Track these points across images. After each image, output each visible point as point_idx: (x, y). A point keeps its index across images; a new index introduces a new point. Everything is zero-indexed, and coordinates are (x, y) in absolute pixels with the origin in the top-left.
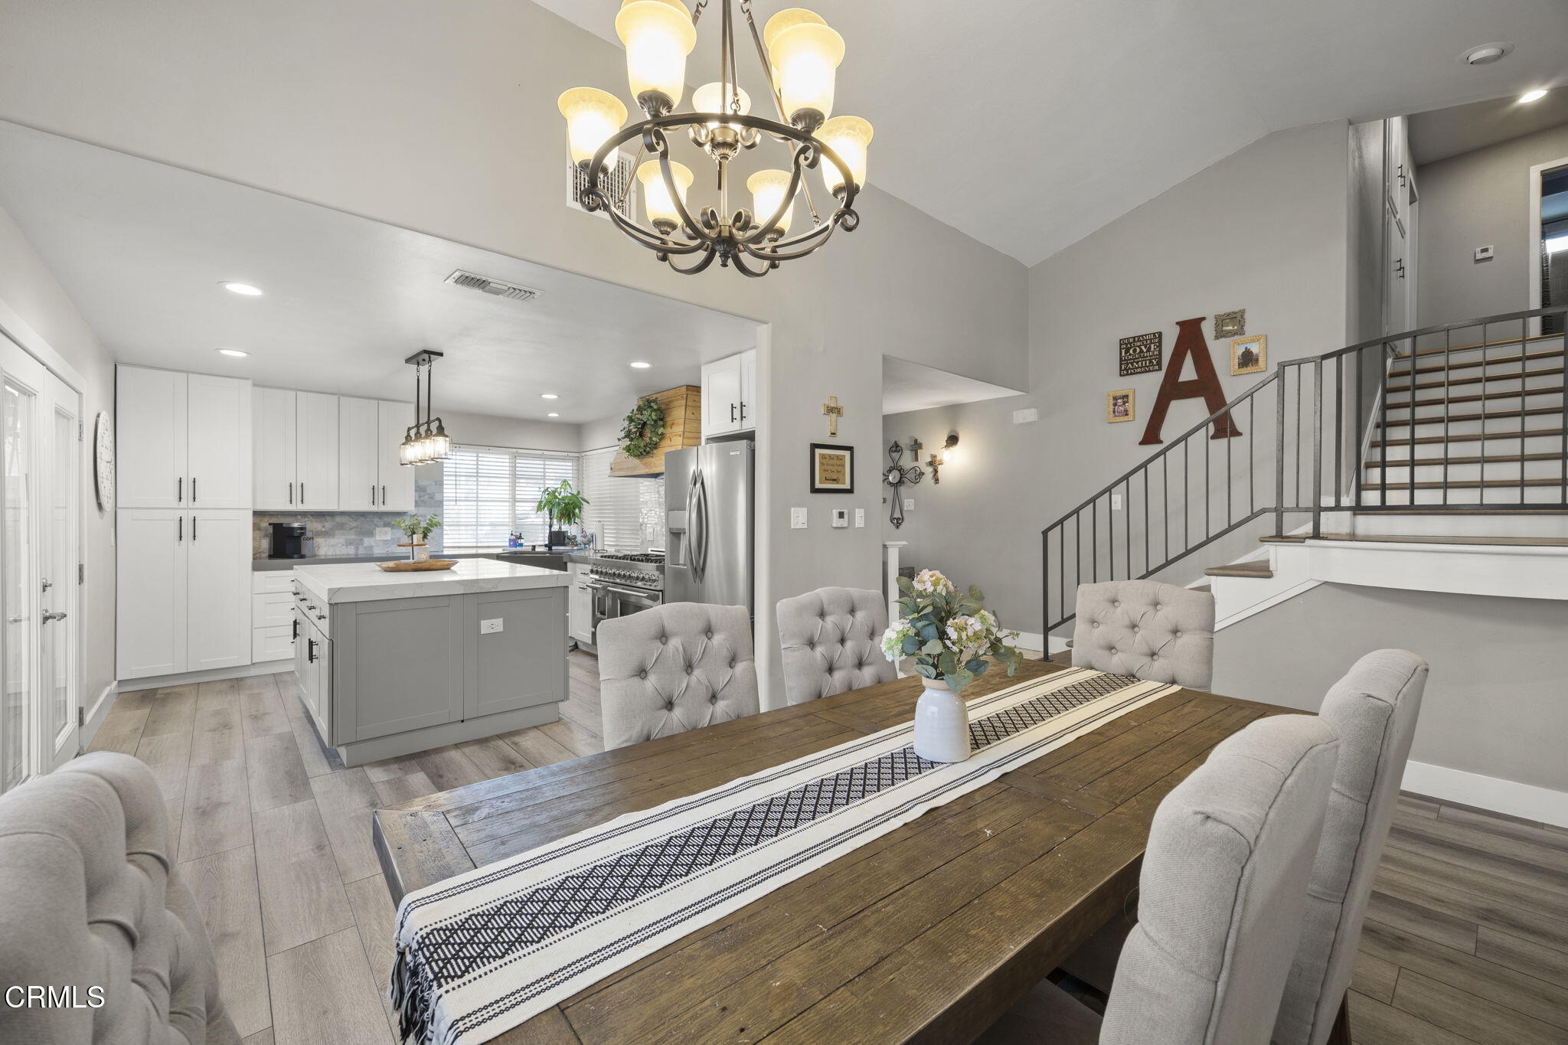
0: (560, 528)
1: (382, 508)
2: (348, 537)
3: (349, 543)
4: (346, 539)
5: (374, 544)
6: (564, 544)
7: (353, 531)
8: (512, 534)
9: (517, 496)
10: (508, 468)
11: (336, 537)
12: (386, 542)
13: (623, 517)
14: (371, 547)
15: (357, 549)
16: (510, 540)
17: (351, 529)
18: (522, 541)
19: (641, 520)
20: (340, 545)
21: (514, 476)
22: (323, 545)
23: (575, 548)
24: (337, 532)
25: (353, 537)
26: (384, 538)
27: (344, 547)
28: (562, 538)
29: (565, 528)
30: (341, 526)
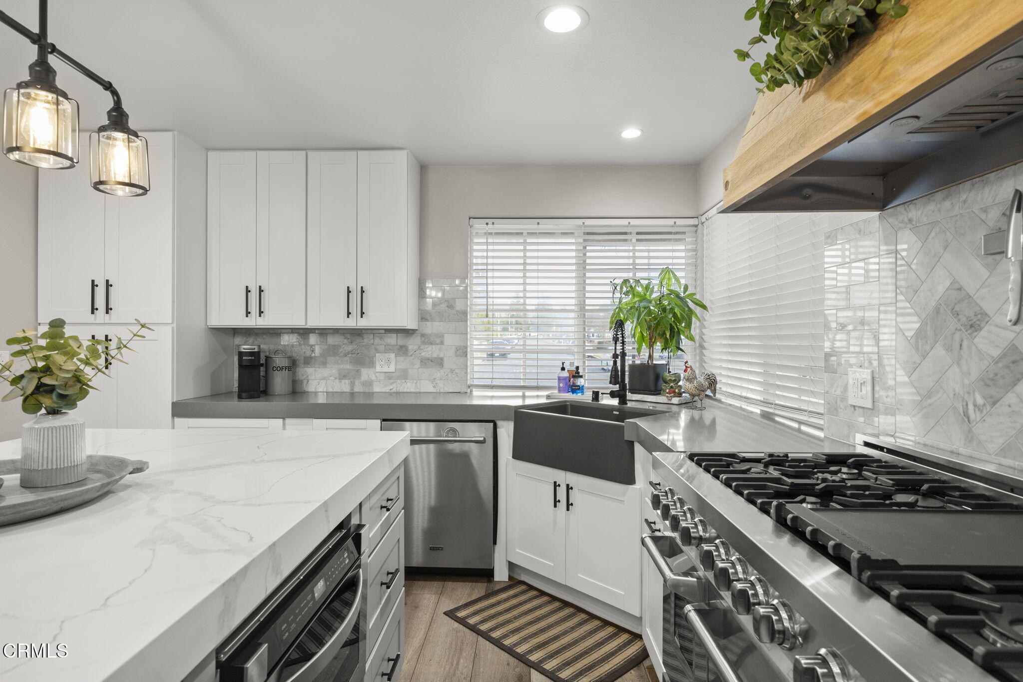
0: (651, 357)
1: (363, 323)
2: (341, 367)
3: (343, 376)
4: (340, 369)
5: (374, 378)
6: (657, 392)
7: (347, 358)
8: (563, 369)
9: (588, 302)
10: (574, 254)
11: (328, 365)
12: (389, 376)
13: (779, 337)
14: (370, 383)
15: (352, 384)
16: (559, 378)
17: (345, 355)
18: (580, 382)
19: (827, 344)
20: (332, 378)
21: (582, 266)
22: (313, 377)
23: (675, 400)
24: (329, 359)
25: (348, 367)
26: (386, 369)
27: (337, 381)
28: (652, 377)
29: (660, 357)
30: (333, 351)
